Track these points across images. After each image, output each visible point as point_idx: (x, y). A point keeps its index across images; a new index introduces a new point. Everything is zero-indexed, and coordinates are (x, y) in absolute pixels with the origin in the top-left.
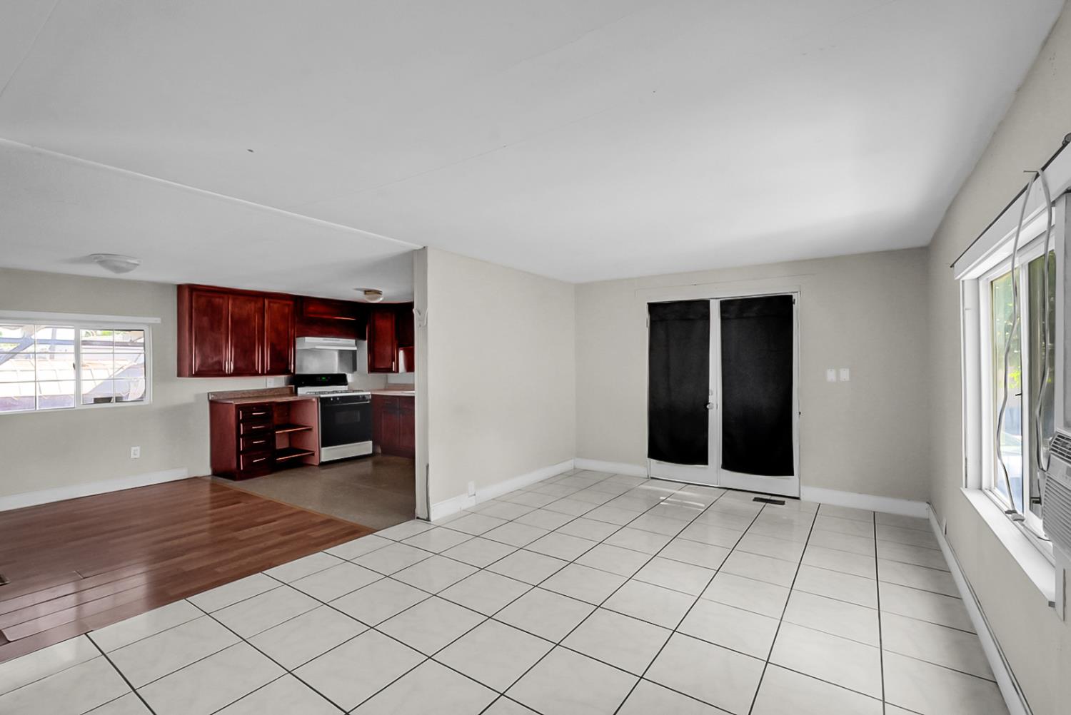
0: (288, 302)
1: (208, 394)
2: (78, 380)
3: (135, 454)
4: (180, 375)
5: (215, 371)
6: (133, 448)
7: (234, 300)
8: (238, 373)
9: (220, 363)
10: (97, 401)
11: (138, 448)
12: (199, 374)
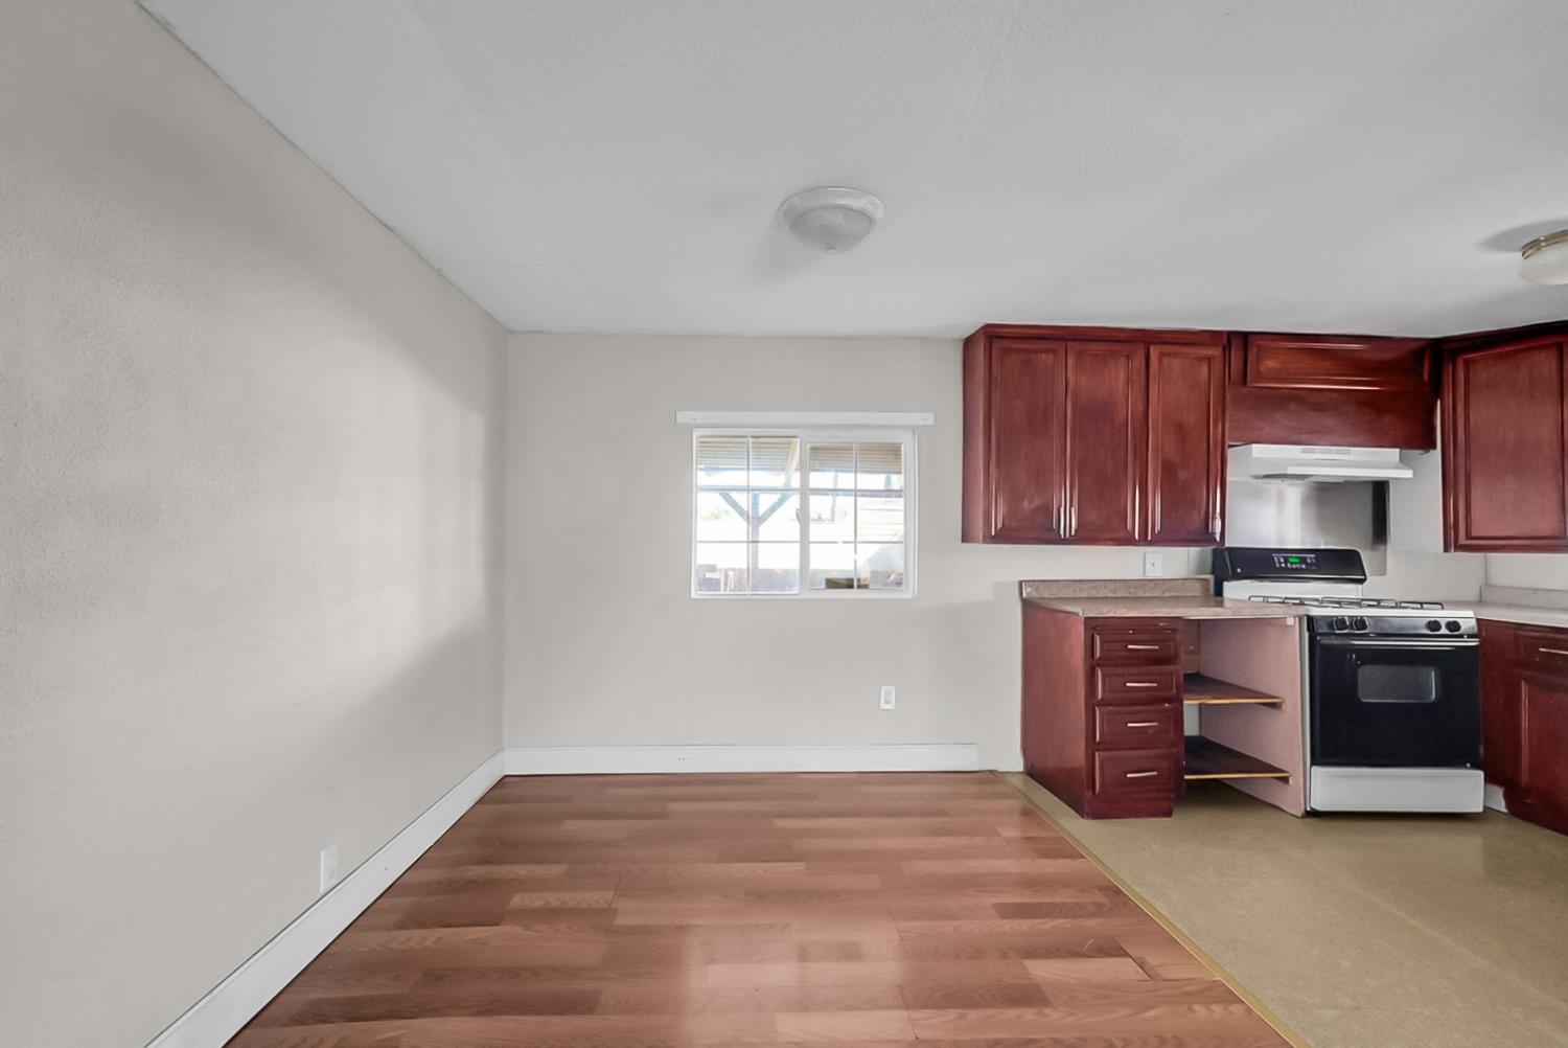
0: (1209, 352)
1: (1021, 583)
2: (804, 542)
3: (887, 702)
4: (966, 537)
5: (1034, 529)
6: (884, 689)
7: (1080, 355)
8: (1086, 536)
9: (1046, 511)
10: (832, 584)
11: (892, 689)
12: (1005, 536)
